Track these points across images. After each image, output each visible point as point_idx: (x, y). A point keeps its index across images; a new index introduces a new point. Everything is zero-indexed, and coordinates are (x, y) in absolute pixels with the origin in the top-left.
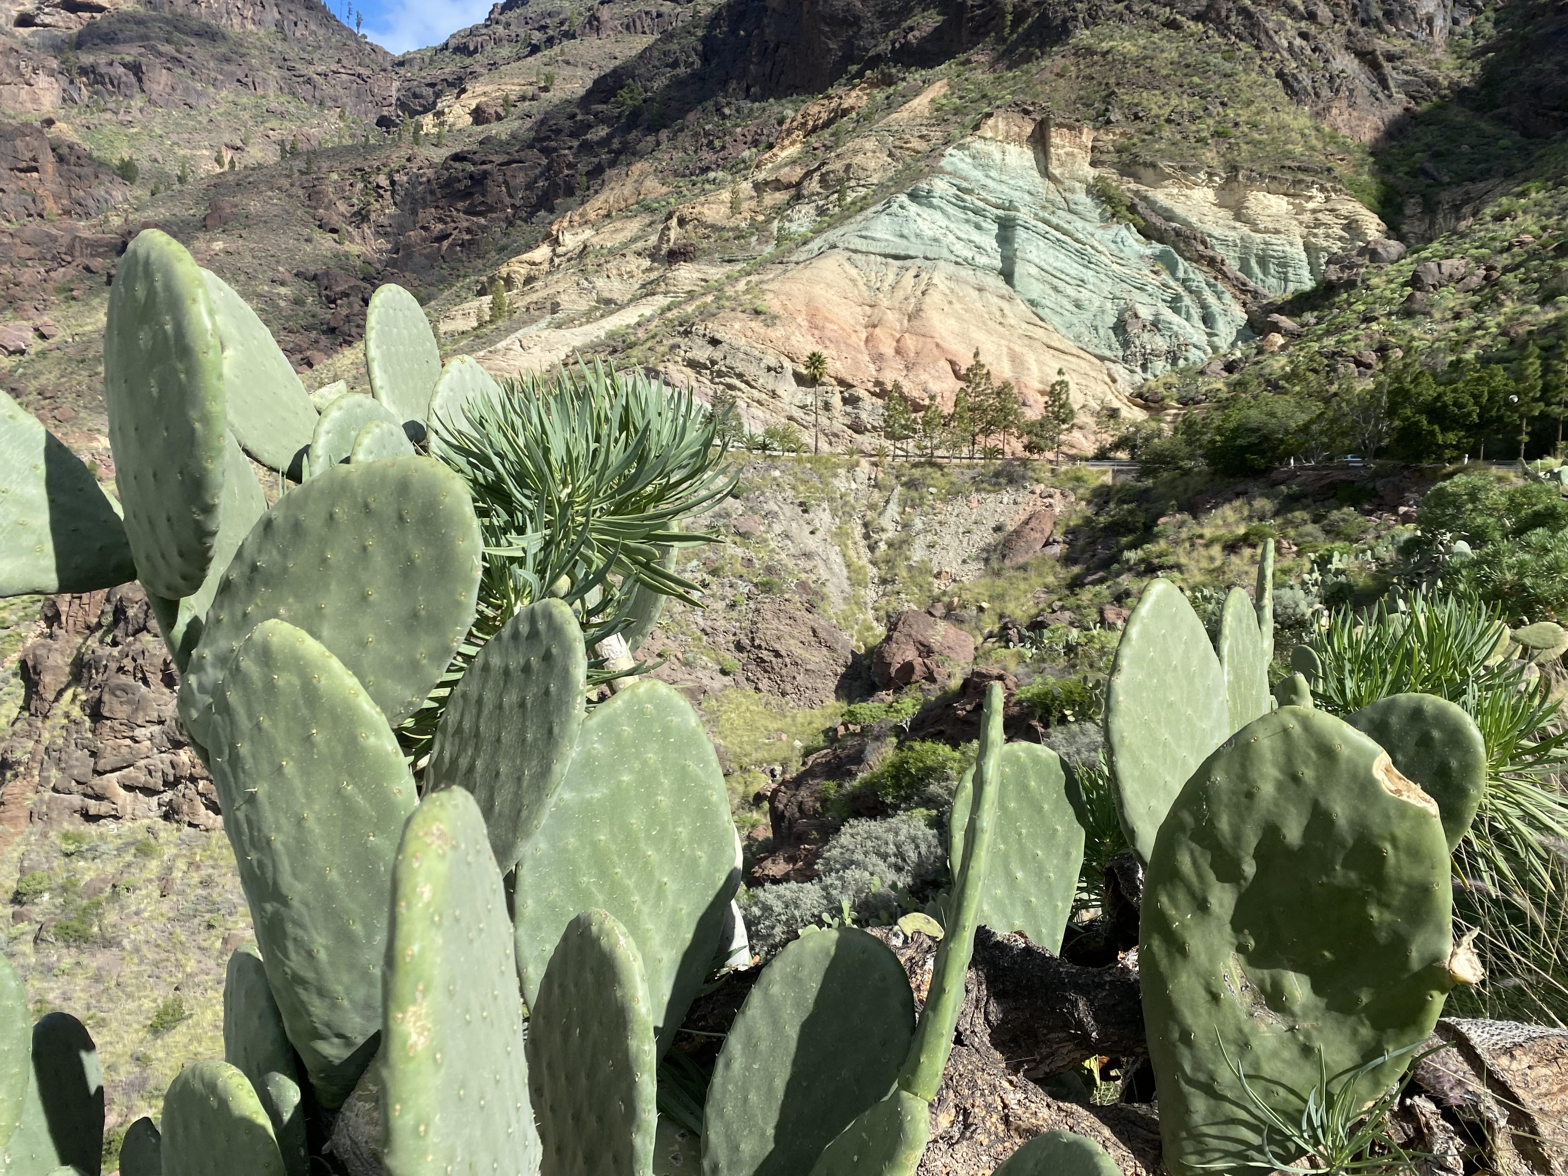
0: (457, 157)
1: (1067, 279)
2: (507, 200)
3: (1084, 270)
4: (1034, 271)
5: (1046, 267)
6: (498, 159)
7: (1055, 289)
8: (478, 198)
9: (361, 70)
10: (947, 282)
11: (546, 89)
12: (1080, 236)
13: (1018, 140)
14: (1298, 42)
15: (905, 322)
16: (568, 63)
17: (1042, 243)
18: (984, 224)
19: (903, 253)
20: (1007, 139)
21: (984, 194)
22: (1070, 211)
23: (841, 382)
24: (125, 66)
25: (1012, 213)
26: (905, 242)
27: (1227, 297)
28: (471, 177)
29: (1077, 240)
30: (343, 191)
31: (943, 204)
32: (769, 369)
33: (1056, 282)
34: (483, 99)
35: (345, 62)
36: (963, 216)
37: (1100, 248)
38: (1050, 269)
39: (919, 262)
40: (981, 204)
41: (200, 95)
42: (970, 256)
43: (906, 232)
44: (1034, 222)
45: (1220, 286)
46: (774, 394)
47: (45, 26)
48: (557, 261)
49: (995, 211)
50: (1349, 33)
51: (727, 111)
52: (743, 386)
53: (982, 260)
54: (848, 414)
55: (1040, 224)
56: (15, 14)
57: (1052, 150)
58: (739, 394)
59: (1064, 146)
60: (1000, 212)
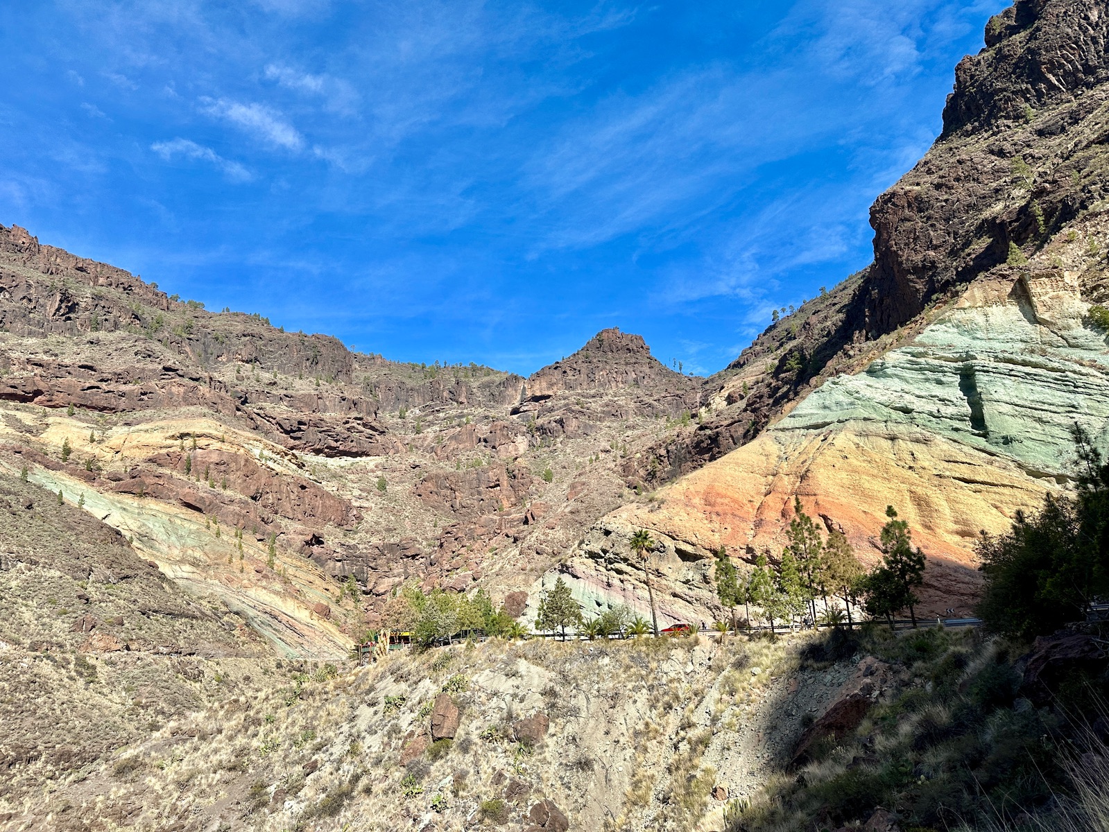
0: (702, 428)
1: (1052, 408)
3: (1072, 396)
4: (1008, 408)
5: (1019, 402)
6: (725, 423)
7: (1040, 420)
8: (715, 449)
9: (678, 392)
10: (856, 440)
12: (1056, 365)
13: (1000, 301)
15: (798, 484)
17: (1010, 381)
18: (943, 379)
19: (820, 421)
20: (987, 303)
21: (941, 353)
22: (1071, 346)
23: (717, 553)
24: (556, 422)
25: (970, 362)
26: (827, 412)
28: (710, 437)
29: (1053, 370)
30: (643, 463)
31: (898, 371)
33: (1037, 414)
34: (733, 389)
35: (669, 390)
36: (921, 376)
37: (1084, 370)
38: (1027, 404)
40: (937, 362)
41: (591, 426)
43: (827, 403)
44: (994, 364)
46: (659, 574)
47: (524, 411)
49: (956, 365)
52: (628, 569)
53: (949, 410)
55: (1001, 365)
56: (510, 409)
57: (1035, 299)
59: (1047, 293)
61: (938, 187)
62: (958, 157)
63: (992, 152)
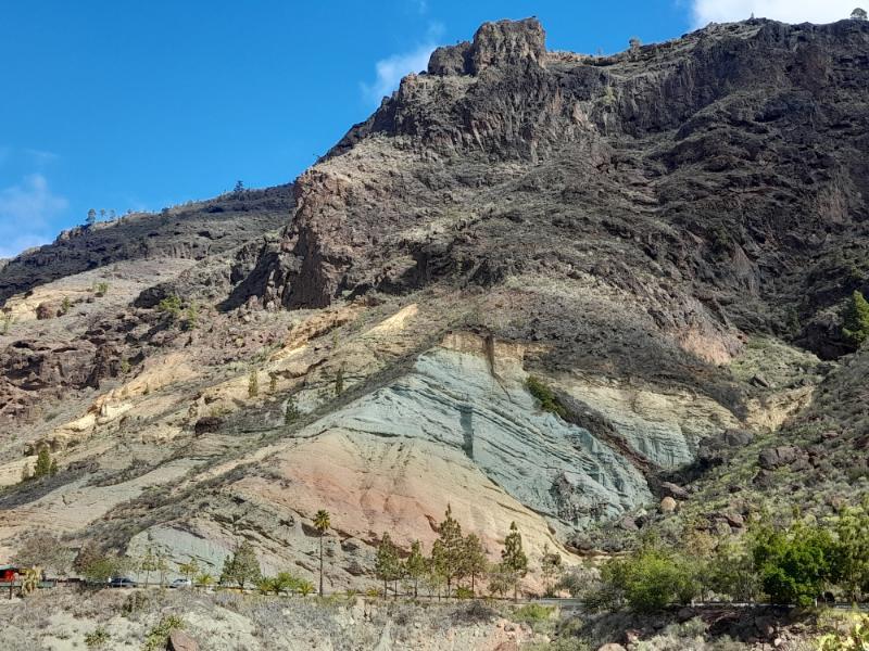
0: (19, 345)
1: (512, 452)
2: (59, 379)
3: (523, 445)
4: (487, 446)
5: (497, 444)
6: (54, 346)
7: (503, 459)
8: (33, 375)
10: (423, 455)
11: (99, 295)
12: (520, 421)
13: (472, 350)
14: (660, 290)
15: (392, 485)
16: (119, 276)
17: (492, 425)
18: (449, 411)
19: (388, 432)
20: (464, 350)
21: (448, 390)
22: (511, 402)
23: (341, 533)
25: (470, 403)
26: (390, 424)
27: (631, 467)
28: (30, 359)
29: (518, 424)
31: (417, 396)
32: (282, 523)
33: (504, 454)
34: (47, 300)
36: (432, 404)
37: (536, 430)
38: (499, 445)
39: (402, 439)
40: (446, 397)
42: (438, 434)
43: (390, 417)
44: (485, 411)
45: (625, 460)
46: (286, 544)
48: (98, 428)
49: (456, 401)
50: (694, 286)
51: (247, 318)
52: (260, 537)
53: (448, 437)
54: (346, 559)
55: (490, 412)
57: (496, 358)
58: (255, 543)
59: (504, 356)
60: (459, 402)
61: (368, 188)
62: (390, 169)
63: (419, 177)
